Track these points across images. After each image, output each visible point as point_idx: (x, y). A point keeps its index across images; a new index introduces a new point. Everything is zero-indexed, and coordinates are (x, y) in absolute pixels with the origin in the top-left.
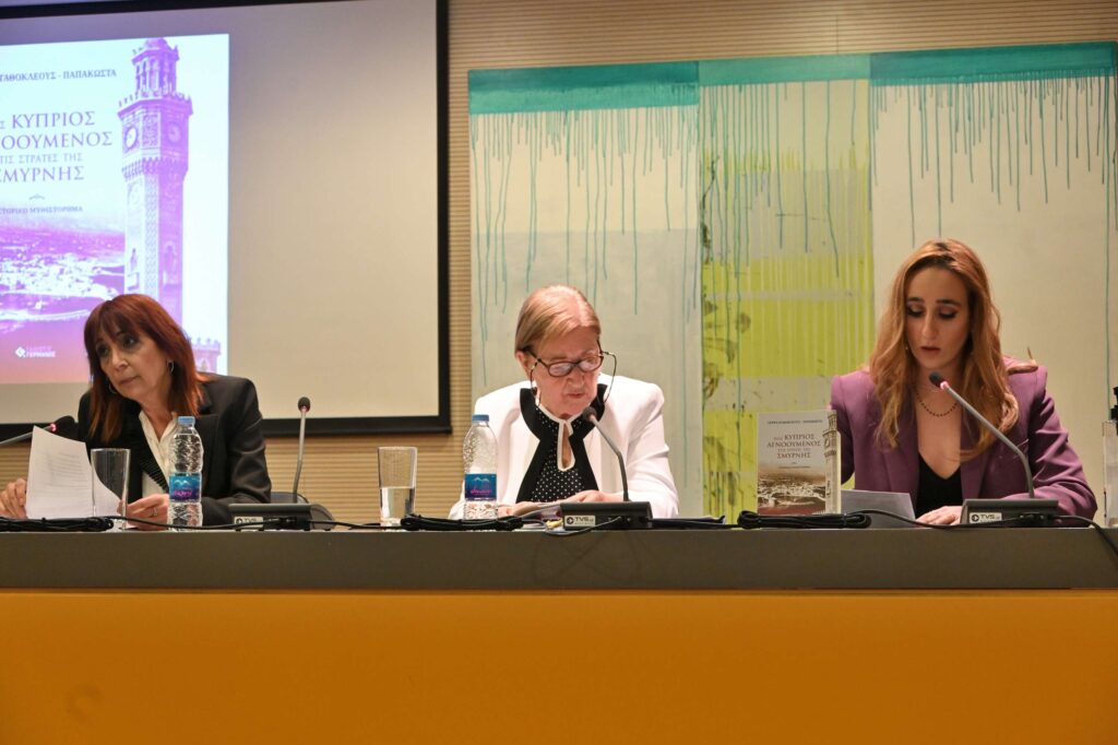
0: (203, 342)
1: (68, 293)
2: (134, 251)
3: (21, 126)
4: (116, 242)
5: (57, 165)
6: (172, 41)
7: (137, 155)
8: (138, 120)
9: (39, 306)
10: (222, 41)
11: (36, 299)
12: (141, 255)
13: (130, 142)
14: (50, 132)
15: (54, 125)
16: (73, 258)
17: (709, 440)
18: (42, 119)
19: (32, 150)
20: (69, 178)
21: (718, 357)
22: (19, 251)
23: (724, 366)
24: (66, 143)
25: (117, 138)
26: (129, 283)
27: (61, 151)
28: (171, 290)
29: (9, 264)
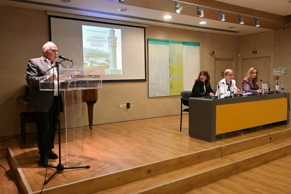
0: (119, 70)
1: (102, 62)
3: (94, 38)
4: (108, 56)
5: (100, 44)
6: (114, 29)
7: (110, 44)
8: (110, 39)
9: (98, 64)
10: (120, 30)
11: (98, 63)
12: (111, 58)
13: (109, 42)
14: (99, 40)
16: (102, 58)
17: (170, 82)
18: (97, 38)
19: (96, 42)
20: (101, 46)
21: (171, 73)
22: (95, 56)
23: (171, 74)
25: (107, 41)
26: (110, 61)
27: (100, 42)
28: (115, 63)
29: (94, 58)
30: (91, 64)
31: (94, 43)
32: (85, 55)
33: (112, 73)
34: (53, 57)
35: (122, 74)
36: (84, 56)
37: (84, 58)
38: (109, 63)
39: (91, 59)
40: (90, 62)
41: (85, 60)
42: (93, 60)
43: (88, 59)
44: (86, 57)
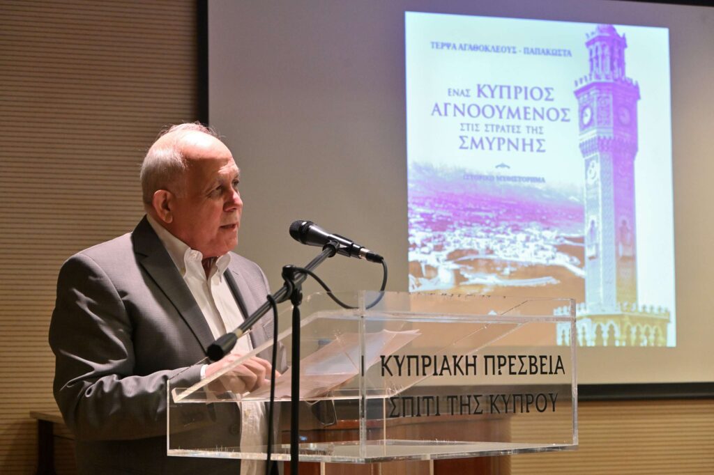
0: (656, 311)
1: (534, 261)
2: (593, 223)
3: (485, 96)
4: (575, 214)
5: (520, 136)
6: (621, 30)
7: (591, 134)
8: (592, 100)
10: (662, 35)
11: (504, 264)
12: (600, 227)
13: (586, 120)
14: (513, 104)
15: (516, 98)
16: (538, 227)
18: (505, 91)
19: (496, 120)
20: (532, 150)
22: (487, 218)
24: (528, 116)
25: (574, 115)
26: (589, 252)
27: (523, 123)
28: (627, 261)
29: (478, 230)
30: (456, 272)
31: (482, 128)
32: (421, 210)
33: (605, 336)
34: (216, 231)
35: (671, 341)
36: (412, 221)
37: (412, 232)
38: (581, 266)
39: (456, 239)
40: (452, 257)
41: (418, 242)
42: (470, 244)
43: (440, 236)
44: (425, 227)
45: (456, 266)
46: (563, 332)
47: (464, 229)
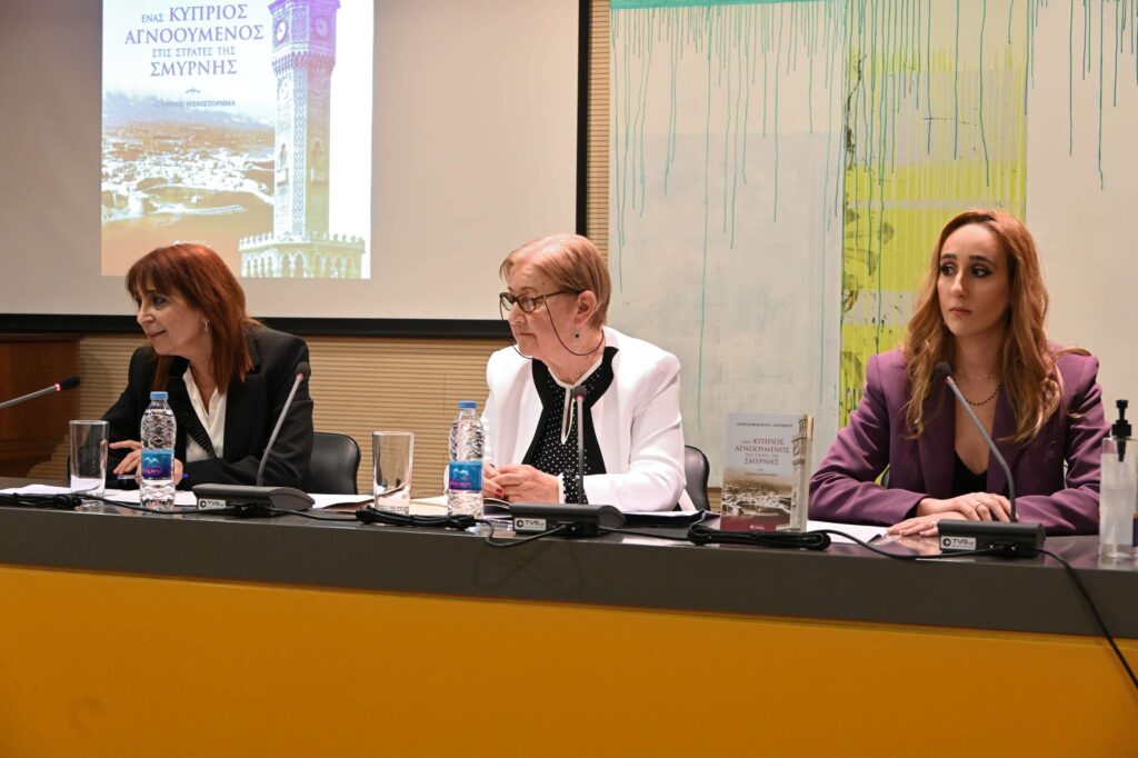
0: (348, 240)
1: (221, 188)
2: (284, 146)
3: (178, 19)
4: (265, 137)
5: (211, 59)
7: (286, 50)
8: (287, 14)
9: (194, 199)
11: (192, 192)
12: (291, 150)
13: (280, 36)
14: (205, 25)
15: (208, 18)
16: (227, 153)
17: (847, 355)
18: (198, 11)
19: (188, 44)
20: (223, 72)
21: (858, 268)
22: (176, 145)
23: (865, 279)
24: (220, 37)
25: (267, 31)
26: (279, 178)
27: (215, 44)
28: (318, 187)
29: (167, 158)
30: (145, 201)
31: (174, 53)
32: (113, 140)
33: (292, 266)
35: (366, 273)
36: (105, 151)
37: (105, 162)
38: (269, 193)
39: (146, 168)
40: (142, 186)
41: (110, 173)
42: (159, 173)
43: (131, 165)
44: (117, 157)
45: (146, 196)
46: (249, 262)
47: (154, 158)
